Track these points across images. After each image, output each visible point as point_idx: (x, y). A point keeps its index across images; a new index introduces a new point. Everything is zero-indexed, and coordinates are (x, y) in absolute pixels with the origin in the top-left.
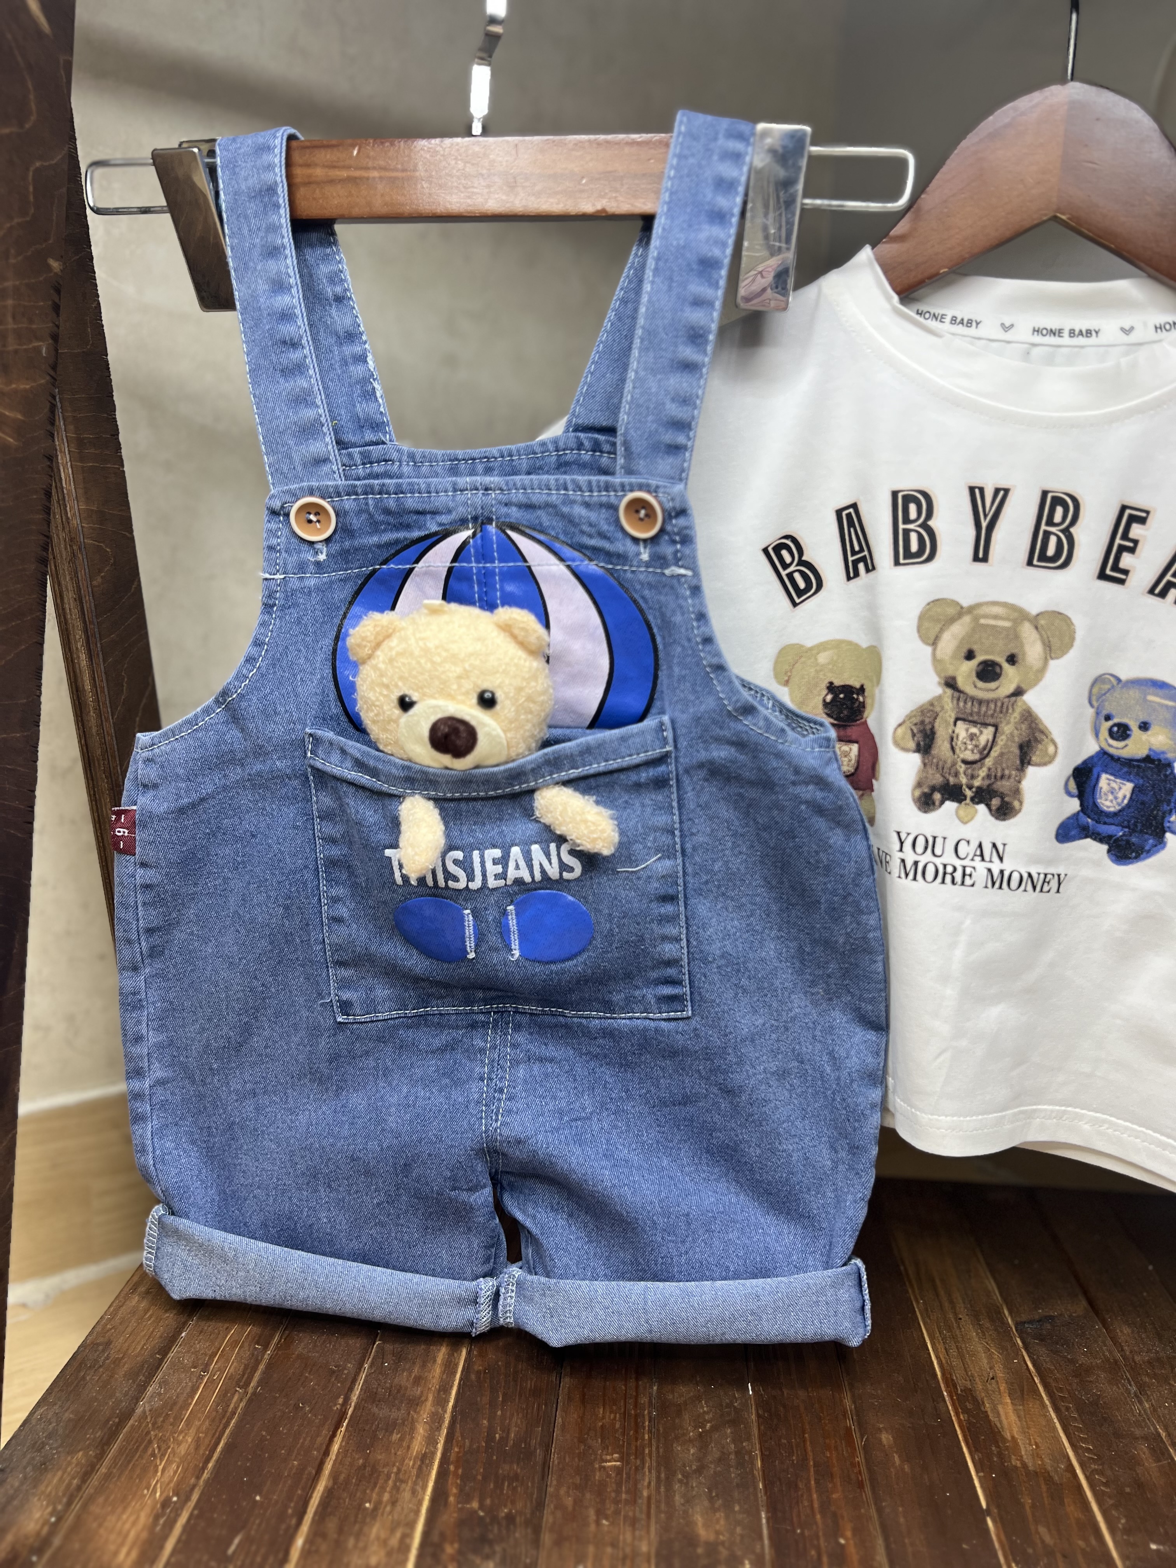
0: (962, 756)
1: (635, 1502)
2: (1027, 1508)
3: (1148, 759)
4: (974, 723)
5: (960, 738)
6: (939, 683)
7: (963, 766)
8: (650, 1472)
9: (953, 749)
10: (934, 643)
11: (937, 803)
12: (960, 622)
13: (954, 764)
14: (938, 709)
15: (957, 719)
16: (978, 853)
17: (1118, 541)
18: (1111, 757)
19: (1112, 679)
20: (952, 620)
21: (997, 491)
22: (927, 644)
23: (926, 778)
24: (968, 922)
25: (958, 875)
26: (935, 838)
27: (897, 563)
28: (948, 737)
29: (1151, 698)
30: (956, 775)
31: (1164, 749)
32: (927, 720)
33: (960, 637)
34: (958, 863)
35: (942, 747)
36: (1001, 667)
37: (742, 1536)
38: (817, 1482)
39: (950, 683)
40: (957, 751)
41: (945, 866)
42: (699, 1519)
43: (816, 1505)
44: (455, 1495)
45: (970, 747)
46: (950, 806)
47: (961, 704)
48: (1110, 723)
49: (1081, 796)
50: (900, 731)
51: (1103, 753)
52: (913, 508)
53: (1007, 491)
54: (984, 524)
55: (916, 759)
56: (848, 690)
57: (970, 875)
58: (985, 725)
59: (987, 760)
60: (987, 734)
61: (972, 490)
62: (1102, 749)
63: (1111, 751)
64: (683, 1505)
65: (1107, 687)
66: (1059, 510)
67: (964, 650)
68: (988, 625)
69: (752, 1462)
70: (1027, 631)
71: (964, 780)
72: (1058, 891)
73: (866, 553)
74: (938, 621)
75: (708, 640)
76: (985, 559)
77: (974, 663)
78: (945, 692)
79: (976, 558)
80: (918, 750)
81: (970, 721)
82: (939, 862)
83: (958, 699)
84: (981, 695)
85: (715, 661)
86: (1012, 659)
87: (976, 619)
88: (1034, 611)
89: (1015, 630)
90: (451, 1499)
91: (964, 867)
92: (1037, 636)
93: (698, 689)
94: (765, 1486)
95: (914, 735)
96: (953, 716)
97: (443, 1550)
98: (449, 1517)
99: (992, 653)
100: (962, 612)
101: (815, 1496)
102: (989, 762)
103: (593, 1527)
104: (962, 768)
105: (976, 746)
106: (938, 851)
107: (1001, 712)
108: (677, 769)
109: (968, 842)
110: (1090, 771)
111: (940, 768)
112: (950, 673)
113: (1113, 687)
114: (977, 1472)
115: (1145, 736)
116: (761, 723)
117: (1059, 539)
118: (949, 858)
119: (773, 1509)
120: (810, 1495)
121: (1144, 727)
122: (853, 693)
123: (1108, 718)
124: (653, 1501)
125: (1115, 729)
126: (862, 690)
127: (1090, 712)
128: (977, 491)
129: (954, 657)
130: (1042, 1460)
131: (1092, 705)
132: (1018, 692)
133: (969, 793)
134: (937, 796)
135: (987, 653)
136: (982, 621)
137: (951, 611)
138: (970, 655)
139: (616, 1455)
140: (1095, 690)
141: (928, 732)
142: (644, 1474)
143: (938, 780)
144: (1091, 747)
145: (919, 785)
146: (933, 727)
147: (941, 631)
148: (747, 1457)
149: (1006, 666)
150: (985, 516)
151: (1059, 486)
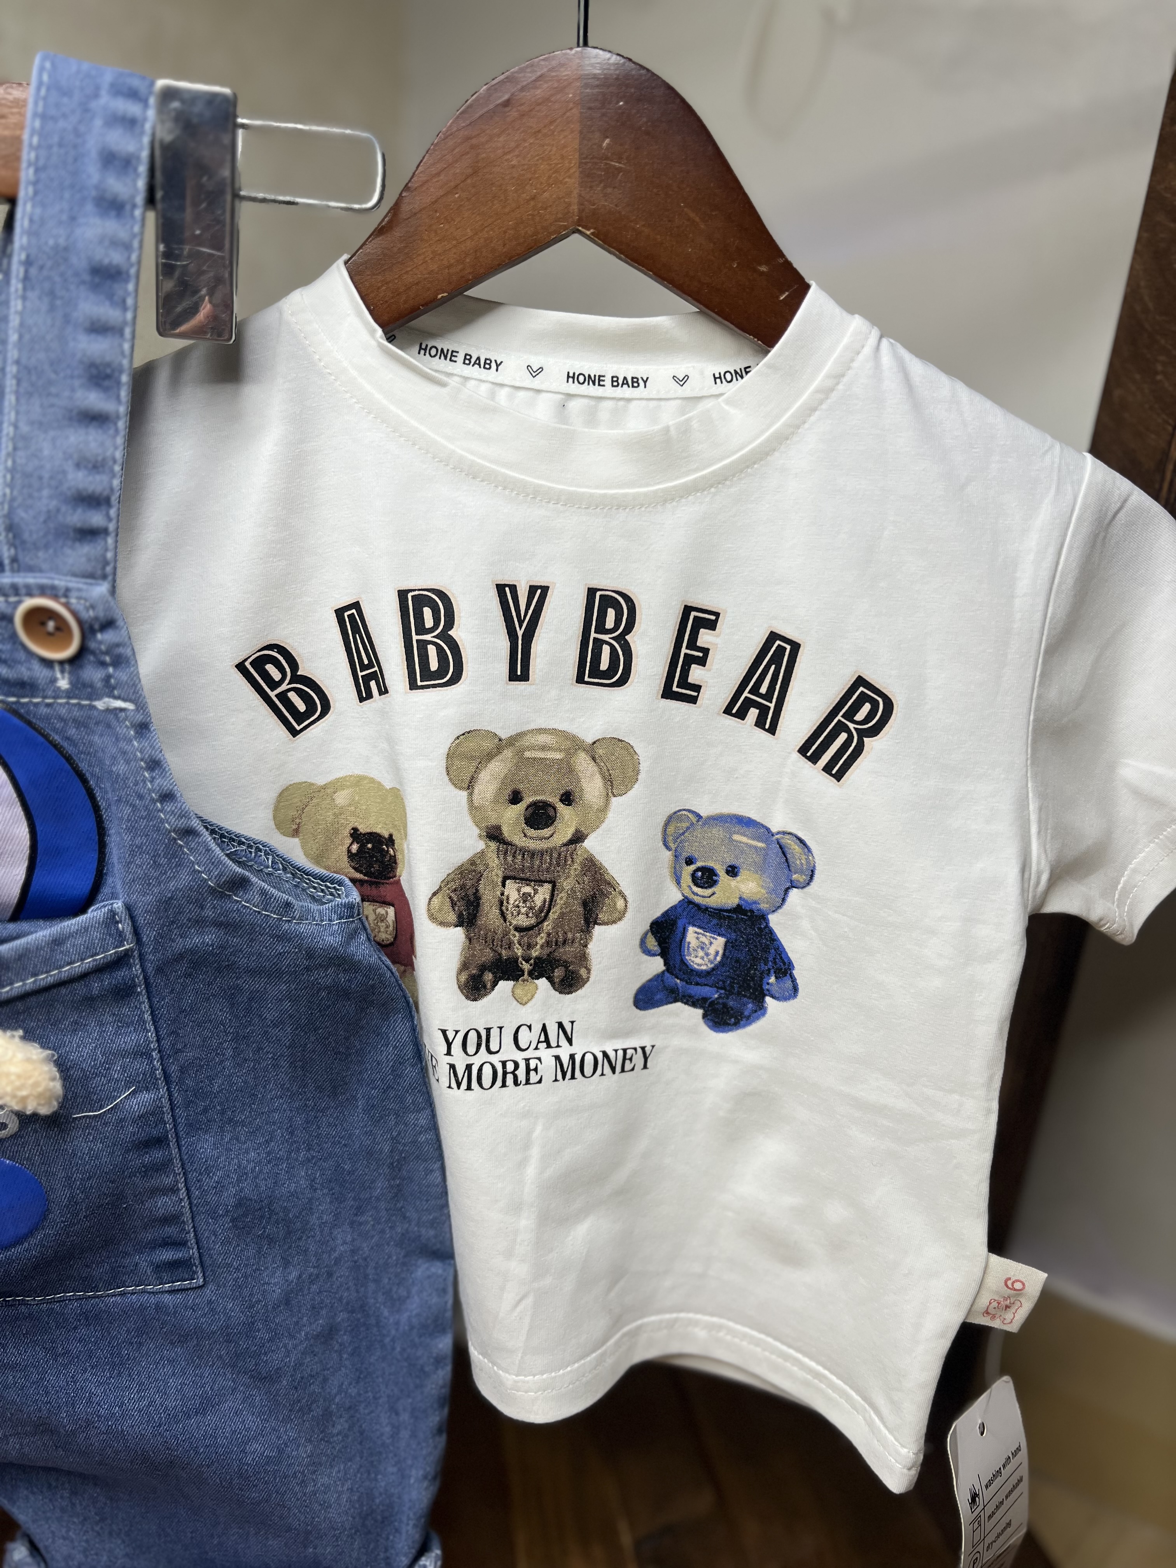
0: (514, 922)
3: (738, 909)
4: (527, 881)
5: (511, 901)
6: (480, 836)
7: (517, 934)
9: (503, 915)
10: (470, 787)
11: (489, 986)
12: (500, 757)
13: (506, 933)
14: (481, 868)
15: (505, 879)
16: (542, 1038)
17: (684, 650)
18: (698, 906)
19: (690, 815)
20: (490, 756)
21: (533, 589)
22: (461, 788)
23: (473, 955)
24: (539, 1128)
25: (521, 1073)
26: (488, 1030)
27: (413, 686)
28: (495, 901)
29: (736, 837)
30: (510, 946)
31: (755, 898)
32: (469, 883)
33: (502, 775)
34: (519, 1057)
35: (490, 915)
36: (555, 809)
39: (494, 834)
40: (509, 917)
41: (504, 1064)
45: (523, 910)
46: (505, 986)
47: (510, 859)
48: (692, 867)
49: (664, 954)
50: (435, 900)
51: (687, 902)
52: (427, 612)
53: (545, 590)
54: (520, 633)
55: (459, 933)
56: (374, 837)
57: (536, 1070)
58: (541, 882)
59: (546, 924)
60: (543, 893)
61: (500, 588)
62: (686, 897)
63: (697, 899)
65: (685, 825)
66: (611, 613)
67: (509, 791)
68: (534, 759)
70: (583, 763)
71: (519, 952)
72: (645, 1067)
73: (376, 668)
74: (472, 758)
75: (168, 796)
76: (525, 677)
77: (521, 807)
78: (488, 846)
79: (513, 677)
80: (459, 924)
81: (522, 879)
82: (495, 1059)
83: (506, 853)
84: (533, 845)
85: (182, 823)
86: (567, 798)
87: (520, 753)
88: (589, 740)
89: (568, 763)
91: (527, 1060)
92: (596, 769)
93: (163, 861)
95: (453, 904)
96: (500, 874)
99: (543, 792)
100: (501, 745)
102: (547, 926)
104: (516, 937)
105: (531, 908)
106: (494, 1047)
107: (558, 865)
108: (143, 971)
109: (530, 1027)
110: (673, 923)
111: (489, 940)
112: (493, 822)
113: (692, 824)
115: (733, 882)
116: (257, 899)
117: (613, 648)
118: (509, 1052)
121: (732, 871)
122: (381, 843)
123: (689, 861)
125: (700, 874)
126: (391, 841)
127: (668, 855)
128: (507, 589)
129: (496, 801)
131: (668, 848)
132: (578, 838)
133: (526, 967)
134: (488, 977)
135: (536, 793)
136: (528, 754)
137: (488, 745)
138: (515, 798)
140: (671, 829)
141: (472, 898)
143: (488, 955)
144: (672, 896)
145: (464, 966)
146: (477, 890)
147: (477, 770)
149: (560, 806)
150: (521, 623)
151: (608, 582)
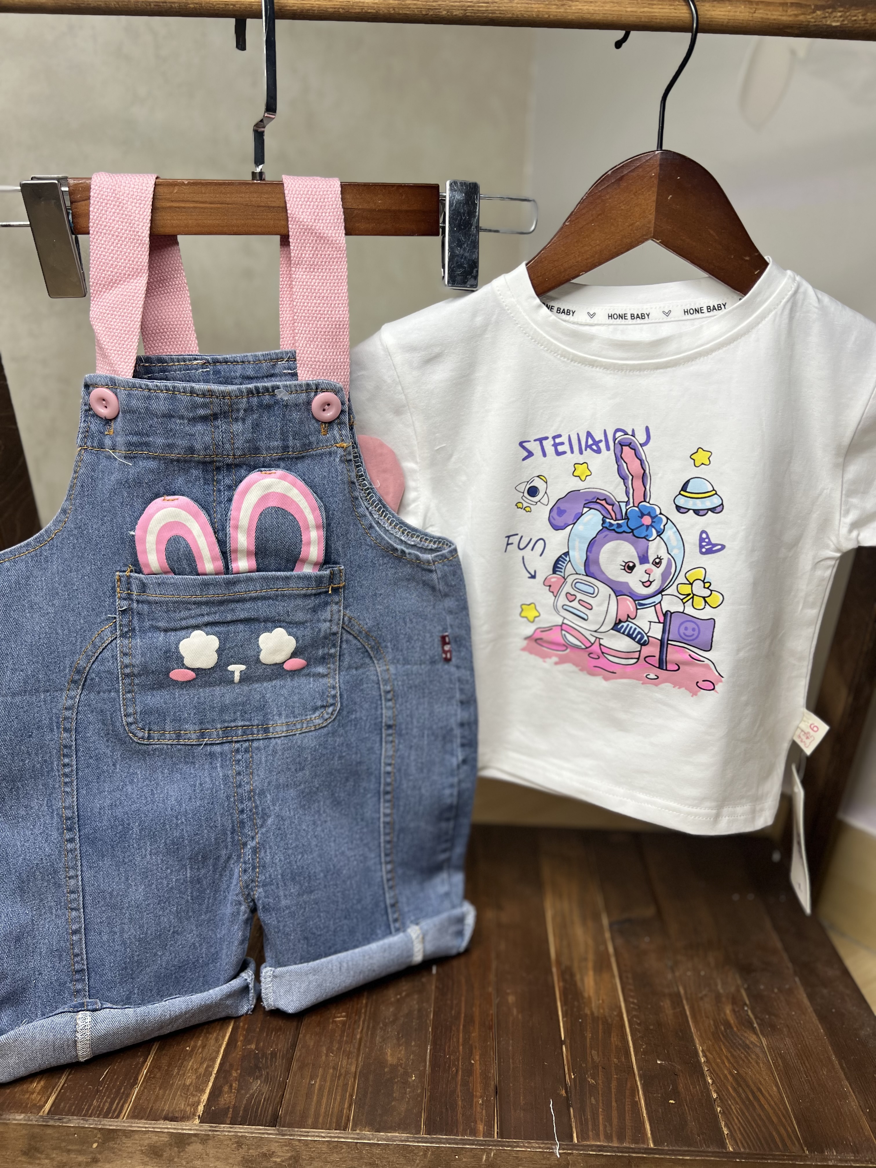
1: (351, 1042)
2: (588, 1040)
8: (364, 1023)
37: (413, 1060)
38: (464, 1026)
42: (389, 1051)
43: (461, 1040)
44: (241, 1041)
64: (381, 1043)
69: (428, 1016)
90: (239, 1043)
94: (432, 1029)
97: (231, 1075)
98: (237, 1054)
101: (461, 1035)
103: (324, 1057)
114: (563, 1017)
119: (434, 1044)
120: (459, 1035)
124: (363, 1041)
130: (604, 1009)
139: (344, 1014)
142: (359, 1026)
148: (424, 1013)
